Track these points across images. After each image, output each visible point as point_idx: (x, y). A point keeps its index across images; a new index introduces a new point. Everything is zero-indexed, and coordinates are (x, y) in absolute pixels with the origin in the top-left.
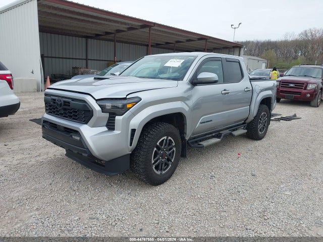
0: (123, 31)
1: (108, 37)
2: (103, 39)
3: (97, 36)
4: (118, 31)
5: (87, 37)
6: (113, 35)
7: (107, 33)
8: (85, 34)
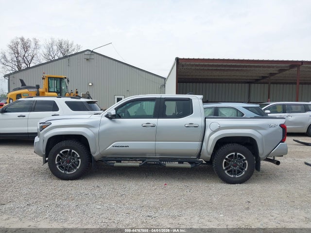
0: (276, 74)
1: (264, 81)
2: (261, 83)
3: (256, 81)
4: (272, 74)
5: (250, 83)
6: (268, 78)
7: (264, 77)
8: (249, 81)
